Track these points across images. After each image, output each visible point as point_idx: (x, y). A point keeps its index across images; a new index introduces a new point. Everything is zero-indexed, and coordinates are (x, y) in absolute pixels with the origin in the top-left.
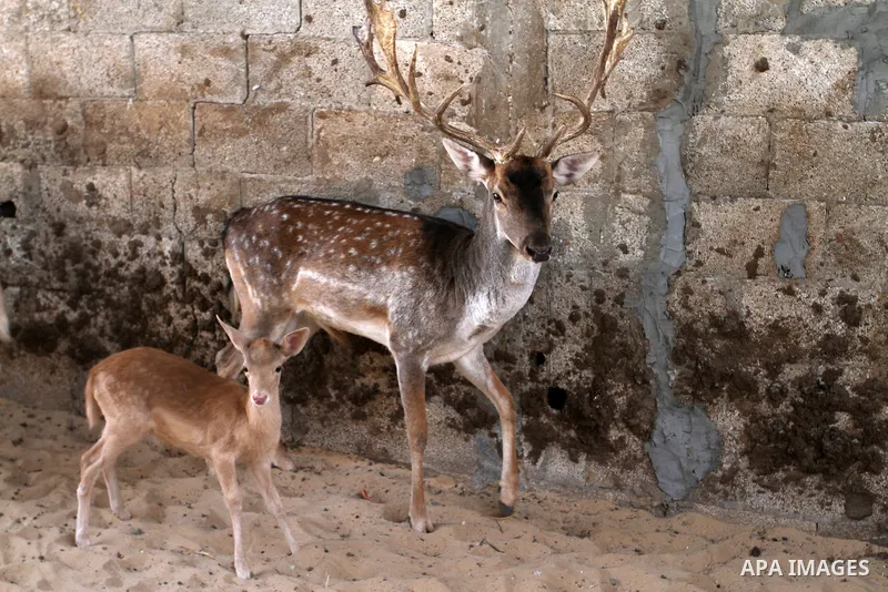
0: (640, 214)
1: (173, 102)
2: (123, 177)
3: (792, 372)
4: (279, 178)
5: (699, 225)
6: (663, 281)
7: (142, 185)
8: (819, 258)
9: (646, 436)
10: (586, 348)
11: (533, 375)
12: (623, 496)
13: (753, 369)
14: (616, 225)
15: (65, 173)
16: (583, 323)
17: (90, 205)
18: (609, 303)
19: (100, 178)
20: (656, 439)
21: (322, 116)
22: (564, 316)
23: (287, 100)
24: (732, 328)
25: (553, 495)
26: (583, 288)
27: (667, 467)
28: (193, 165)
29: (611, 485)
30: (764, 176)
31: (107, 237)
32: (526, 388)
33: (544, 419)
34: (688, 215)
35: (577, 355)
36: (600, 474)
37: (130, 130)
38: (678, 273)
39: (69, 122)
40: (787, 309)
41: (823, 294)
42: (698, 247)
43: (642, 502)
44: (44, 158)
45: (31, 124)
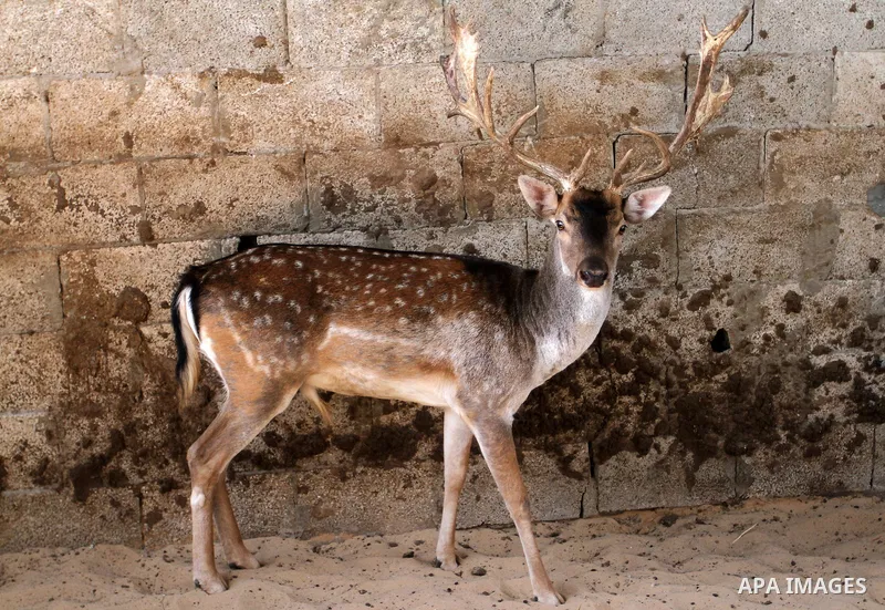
1: (588, 137)
2: (517, 232)
4: (723, 210)
7: (543, 238)
15: (432, 236)
19: (483, 237)
21: (777, 138)
23: (735, 124)
39: (439, 173)
44: (399, 221)
45: (380, 181)
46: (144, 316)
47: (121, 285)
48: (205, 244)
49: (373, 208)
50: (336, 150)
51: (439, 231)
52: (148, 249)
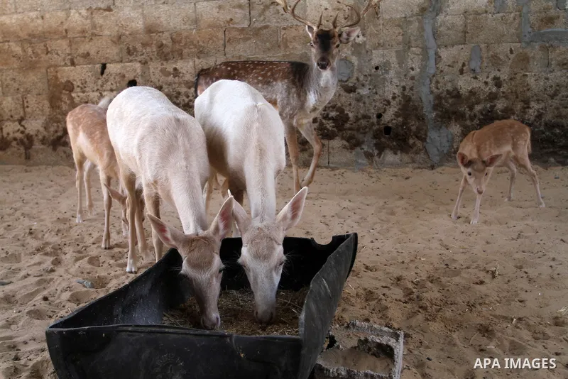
0: (418, 55)
1: (215, 29)
2: (191, 63)
3: (478, 108)
5: (440, 57)
6: (428, 80)
7: (200, 65)
8: (486, 65)
9: (424, 140)
10: (399, 109)
11: (378, 123)
12: (416, 165)
13: (464, 108)
14: (409, 60)
15: (162, 64)
16: (397, 100)
17: (175, 77)
18: (407, 90)
19: (180, 65)
20: (428, 141)
21: (285, 29)
22: (390, 97)
23: (269, 24)
24: (456, 94)
25: (388, 169)
26: (397, 86)
27: (433, 151)
28: (225, 55)
29: (410, 161)
30: (464, 36)
31: (183, 90)
32: (375, 128)
33: (383, 140)
34: (436, 54)
35: (396, 112)
36: (406, 158)
37: (195, 42)
38: (434, 76)
39: (164, 42)
40: (475, 84)
41: (488, 77)
42: (440, 65)
43: (423, 166)
44: (151, 59)
45: (144, 45)
46: (71, 90)
47: (65, 79)
48: (90, 66)
49: (143, 55)
50: (130, 34)
51: (165, 63)
52: (73, 67)
